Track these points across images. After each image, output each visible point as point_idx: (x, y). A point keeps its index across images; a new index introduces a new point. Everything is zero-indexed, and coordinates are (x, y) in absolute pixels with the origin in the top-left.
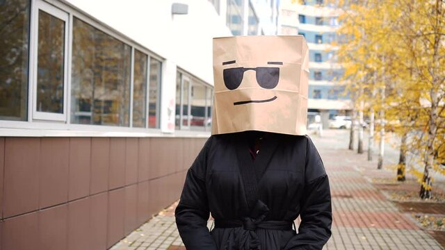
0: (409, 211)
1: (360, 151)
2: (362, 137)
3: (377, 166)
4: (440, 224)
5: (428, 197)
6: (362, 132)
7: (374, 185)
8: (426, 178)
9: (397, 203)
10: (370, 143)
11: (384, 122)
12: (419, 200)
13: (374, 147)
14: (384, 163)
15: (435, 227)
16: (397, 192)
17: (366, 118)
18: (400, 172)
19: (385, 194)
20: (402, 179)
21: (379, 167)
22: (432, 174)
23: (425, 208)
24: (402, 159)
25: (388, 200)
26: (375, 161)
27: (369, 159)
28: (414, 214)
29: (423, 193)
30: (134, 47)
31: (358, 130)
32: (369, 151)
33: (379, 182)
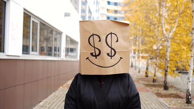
0: (149, 87)
1: (132, 66)
2: (133, 61)
3: (138, 72)
4: (158, 91)
5: (155, 82)
6: (133, 59)
7: (137, 78)
8: (155, 75)
9: (144, 84)
10: (136, 63)
11: (141, 55)
12: (152, 83)
13: (137, 65)
14: (141, 70)
15: (156, 91)
16: (145, 81)
17: (135, 53)
18: (146, 73)
19: (141, 82)
20: (147, 76)
21: (139, 72)
22: (157, 74)
23: (154, 86)
24: (147, 69)
25: (142, 83)
26: (138, 70)
27: (135, 69)
28: (150, 88)
29: (154, 81)
30: (54, 29)
31: (131, 58)
32: (135, 66)
33: (139, 77)
